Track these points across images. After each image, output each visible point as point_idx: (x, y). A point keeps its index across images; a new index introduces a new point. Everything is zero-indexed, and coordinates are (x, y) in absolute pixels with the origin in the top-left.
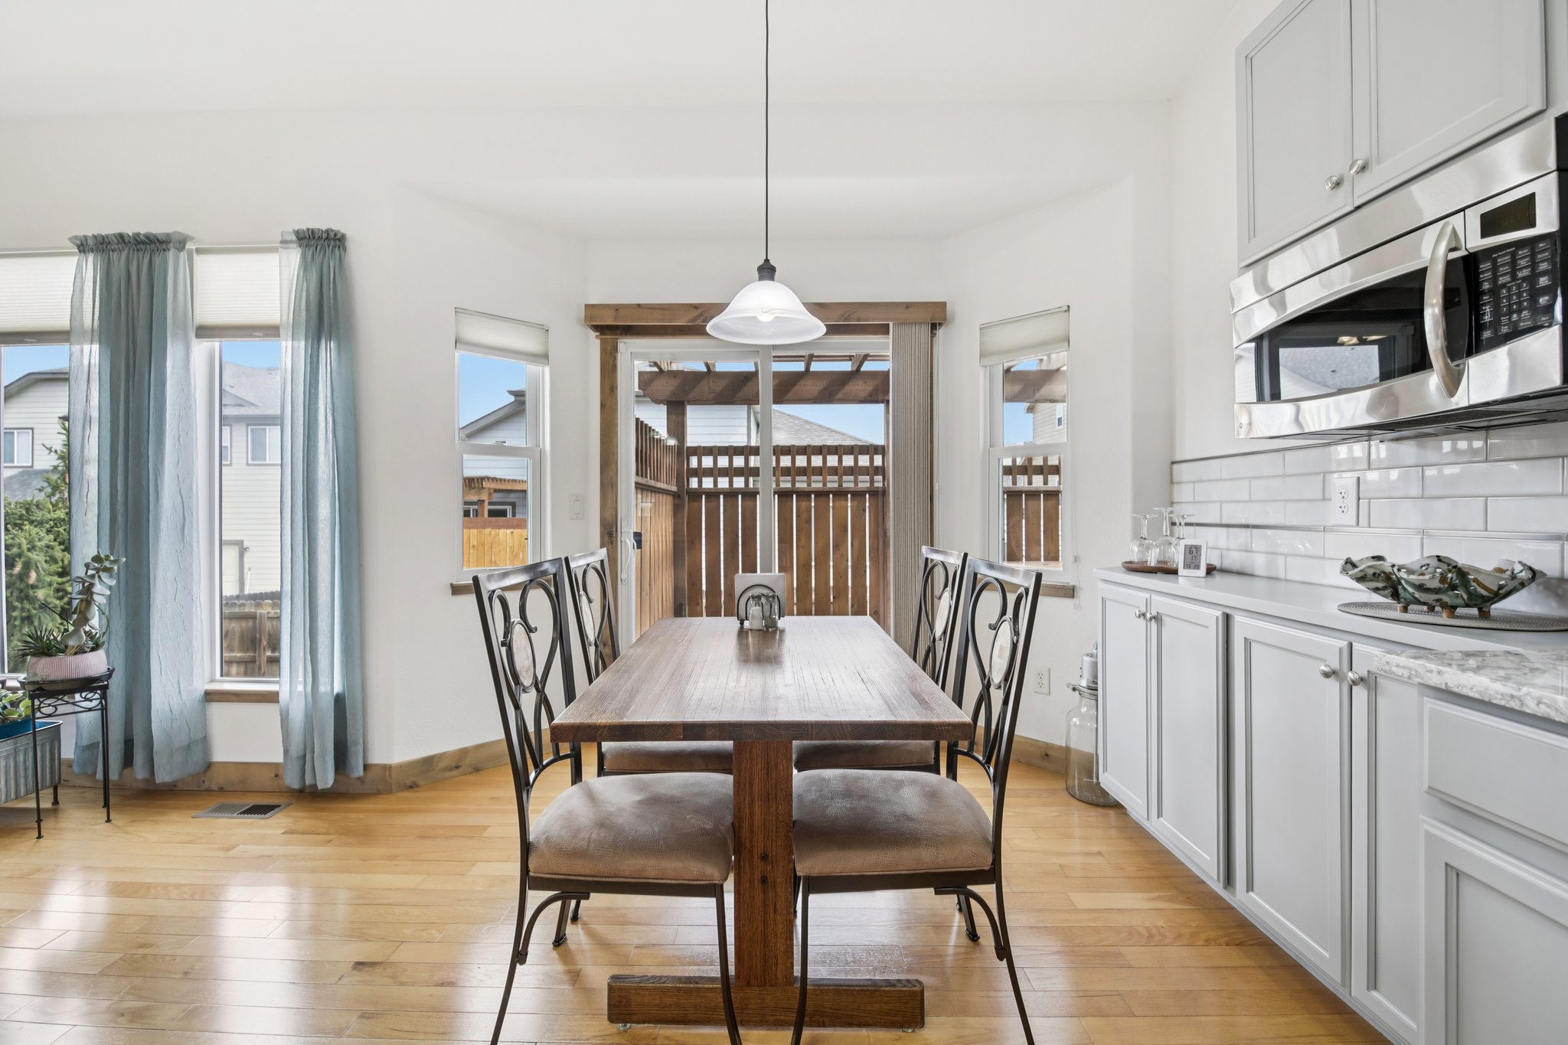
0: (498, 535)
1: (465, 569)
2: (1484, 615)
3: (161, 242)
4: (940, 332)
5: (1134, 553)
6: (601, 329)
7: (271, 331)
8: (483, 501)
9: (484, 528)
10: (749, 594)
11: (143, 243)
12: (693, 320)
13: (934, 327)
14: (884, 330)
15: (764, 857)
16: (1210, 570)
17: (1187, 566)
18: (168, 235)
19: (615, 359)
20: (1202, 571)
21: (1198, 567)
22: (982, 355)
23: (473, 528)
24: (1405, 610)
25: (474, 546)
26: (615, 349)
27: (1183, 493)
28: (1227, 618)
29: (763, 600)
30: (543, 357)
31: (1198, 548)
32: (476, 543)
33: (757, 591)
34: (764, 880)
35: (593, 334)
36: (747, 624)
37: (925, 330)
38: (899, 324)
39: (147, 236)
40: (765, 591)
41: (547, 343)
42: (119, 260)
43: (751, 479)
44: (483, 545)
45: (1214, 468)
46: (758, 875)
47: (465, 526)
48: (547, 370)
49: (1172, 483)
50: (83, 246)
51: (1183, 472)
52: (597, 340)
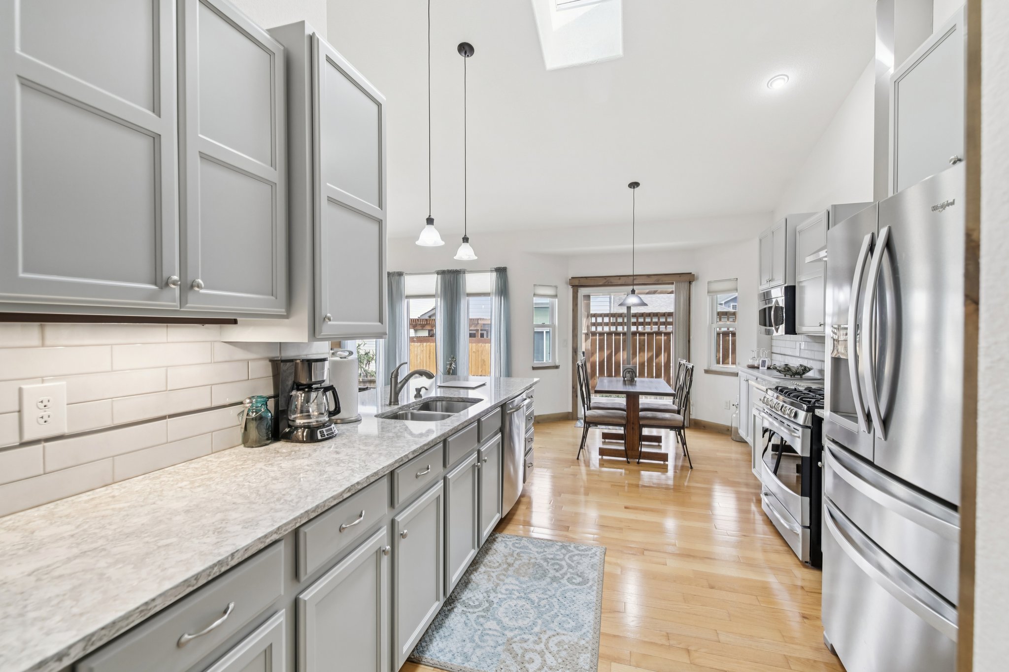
0: (485, 346)
2: (801, 377)
3: (459, 272)
4: (693, 283)
5: (751, 362)
6: (573, 286)
8: (478, 330)
9: (479, 343)
10: (627, 370)
11: (454, 272)
12: (605, 283)
13: (690, 283)
14: (673, 283)
15: (633, 423)
16: (769, 368)
17: (762, 366)
18: (460, 269)
19: (577, 295)
20: (766, 368)
21: (765, 367)
22: (708, 292)
23: (474, 343)
24: (785, 376)
25: (474, 352)
26: (577, 291)
27: (774, 343)
29: (630, 373)
30: (556, 296)
31: (765, 361)
32: (475, 350)
33: (629, 370)
34: (633, 428)
35: (570, 287)
36: (626, 379)
37: (687, 284)
38: (677, 282)
40: (631, 370)
41: (557, 292)
42: (447, 276)
43: (612, 318)
44: (478, 351)
46: (631, 427)
47: (471, 342)
48: (557, 300)
50: (438, 273)
52: (572, 289)
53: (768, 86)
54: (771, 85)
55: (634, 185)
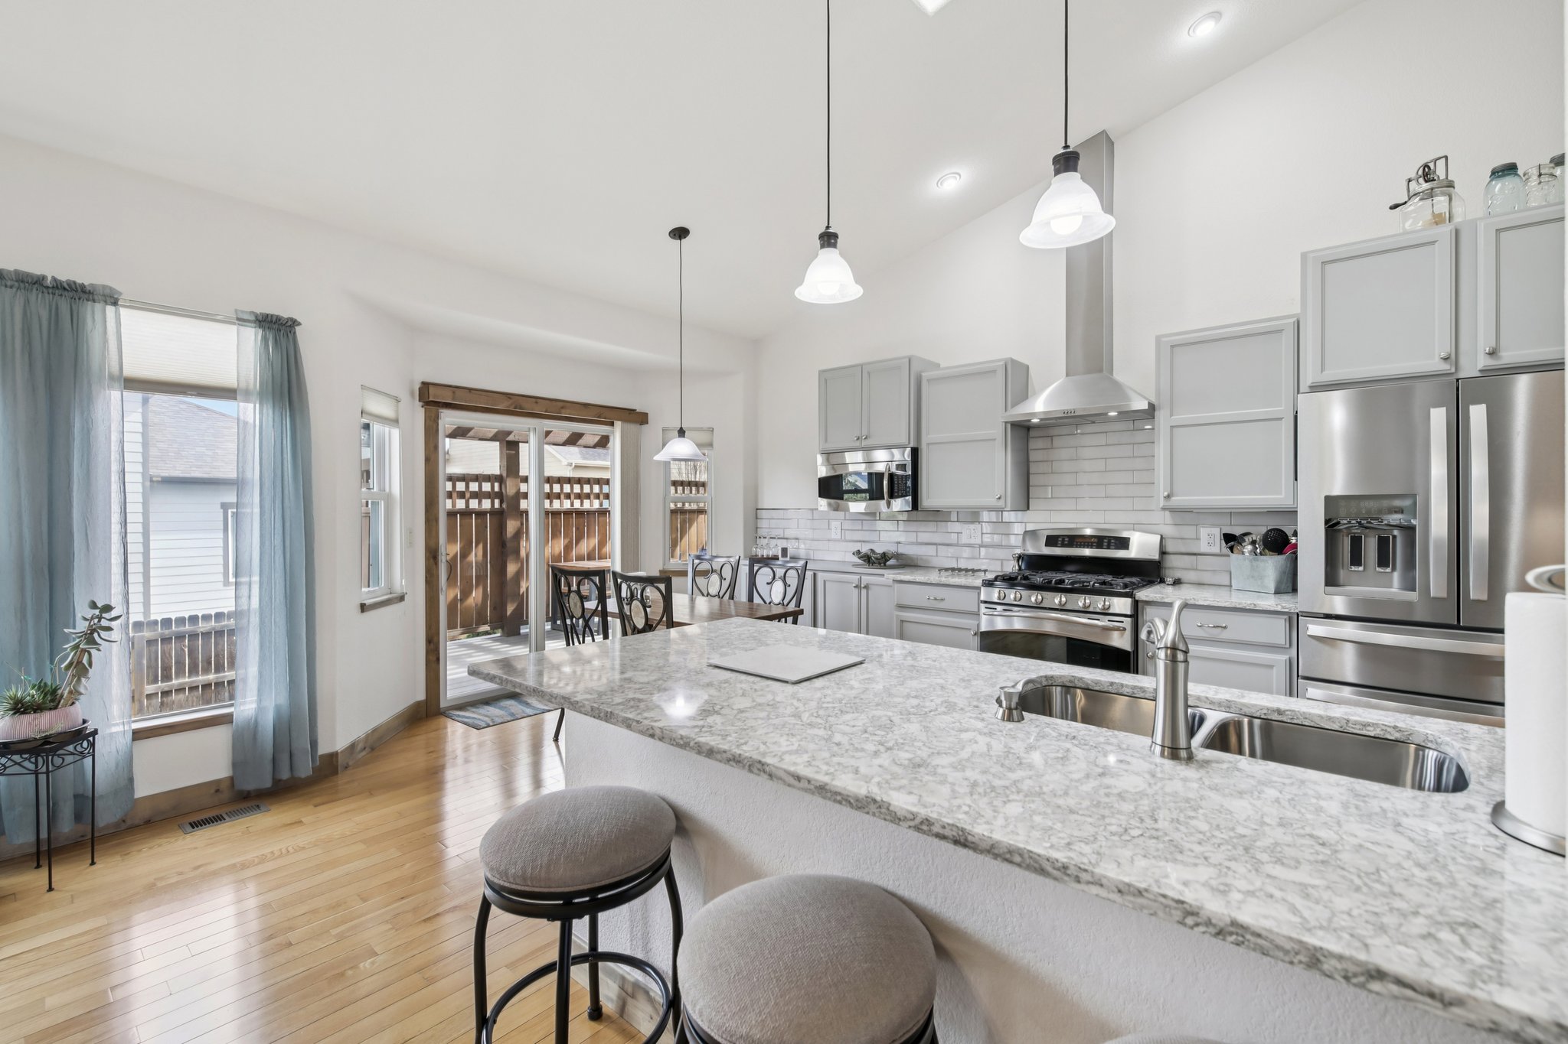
1: (363, 589)
3: (84, 292)
6: (426, 404)
7: (226, 393)
13: (640, 426)
14: (612, 424)
17: (782, 556)
18: (92, 285)
19: (435, 425)
26: (437, 417)
27: (763, 524)
28: (815, 574)
30: (395, 422)
31: (786, 549)
35: (421, 405)
37: (636, 427)
38: (623, 423)
39: (69, 283)
41: (398, 412)
45: (774, 514)
49: (757, 518)
51: (763, 514)
52: (423, 410)
53: (937, 184)
54: (941, 184)
55: (680, 233)
